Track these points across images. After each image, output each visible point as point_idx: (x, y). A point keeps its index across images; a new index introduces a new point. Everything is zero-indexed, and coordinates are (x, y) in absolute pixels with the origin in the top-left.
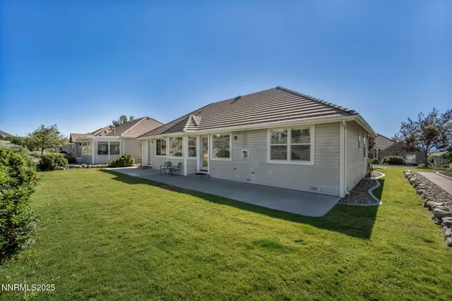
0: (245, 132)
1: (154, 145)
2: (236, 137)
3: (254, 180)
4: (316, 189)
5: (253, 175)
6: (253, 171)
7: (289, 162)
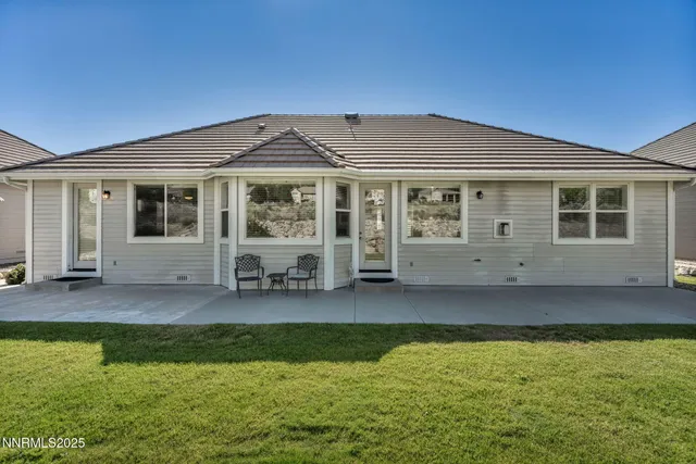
0: (502, 184)
1: (129, 205)
2: (479, 194)
3: (523, 278)
4: (636, 280)
5: (522, 268)
6: (521, 260)
7: (593, 240)
